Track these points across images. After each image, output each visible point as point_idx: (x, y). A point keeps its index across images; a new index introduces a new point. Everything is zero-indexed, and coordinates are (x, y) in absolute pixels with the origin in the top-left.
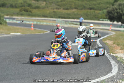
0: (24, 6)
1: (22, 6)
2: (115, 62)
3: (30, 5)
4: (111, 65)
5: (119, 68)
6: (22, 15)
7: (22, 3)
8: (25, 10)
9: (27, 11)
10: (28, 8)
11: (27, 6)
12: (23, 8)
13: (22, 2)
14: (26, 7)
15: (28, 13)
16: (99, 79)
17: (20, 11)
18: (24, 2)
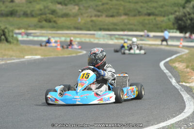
0: (45, 14)
1: (41, 14)
2: (189, 96)
3: (53, 12)
4: (183, 100)
6: (42, 27)
7: (41, 10)
8: (46, 21)
9: (50, 21)
10: (51, 16)
11: (49, 14)
12: (44, 16)
13: (42, 8)
14: (48, 15)
15: (50, 24)
16: (165, 122)
17: (40, 21)
18: (45, 7)
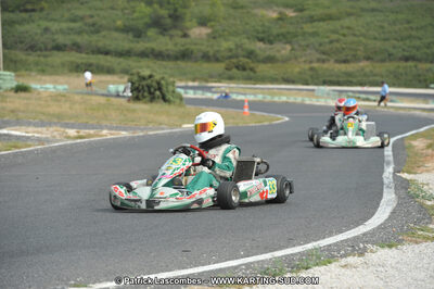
0: (237, 57)
1: (230, 57)
3: (251, 54)
4: (379, 203)
5: (393, 212)
6: (231, 78)
7: (230, 50)
8: (237, 67)
9: (244, 69)
10: (247, 60)
11: (244, 56)
12: (234, 60)
13: (233, 46)
14: (241, 59)
15: (245, 73)
17: (227, 69)
18: (237, 46)
